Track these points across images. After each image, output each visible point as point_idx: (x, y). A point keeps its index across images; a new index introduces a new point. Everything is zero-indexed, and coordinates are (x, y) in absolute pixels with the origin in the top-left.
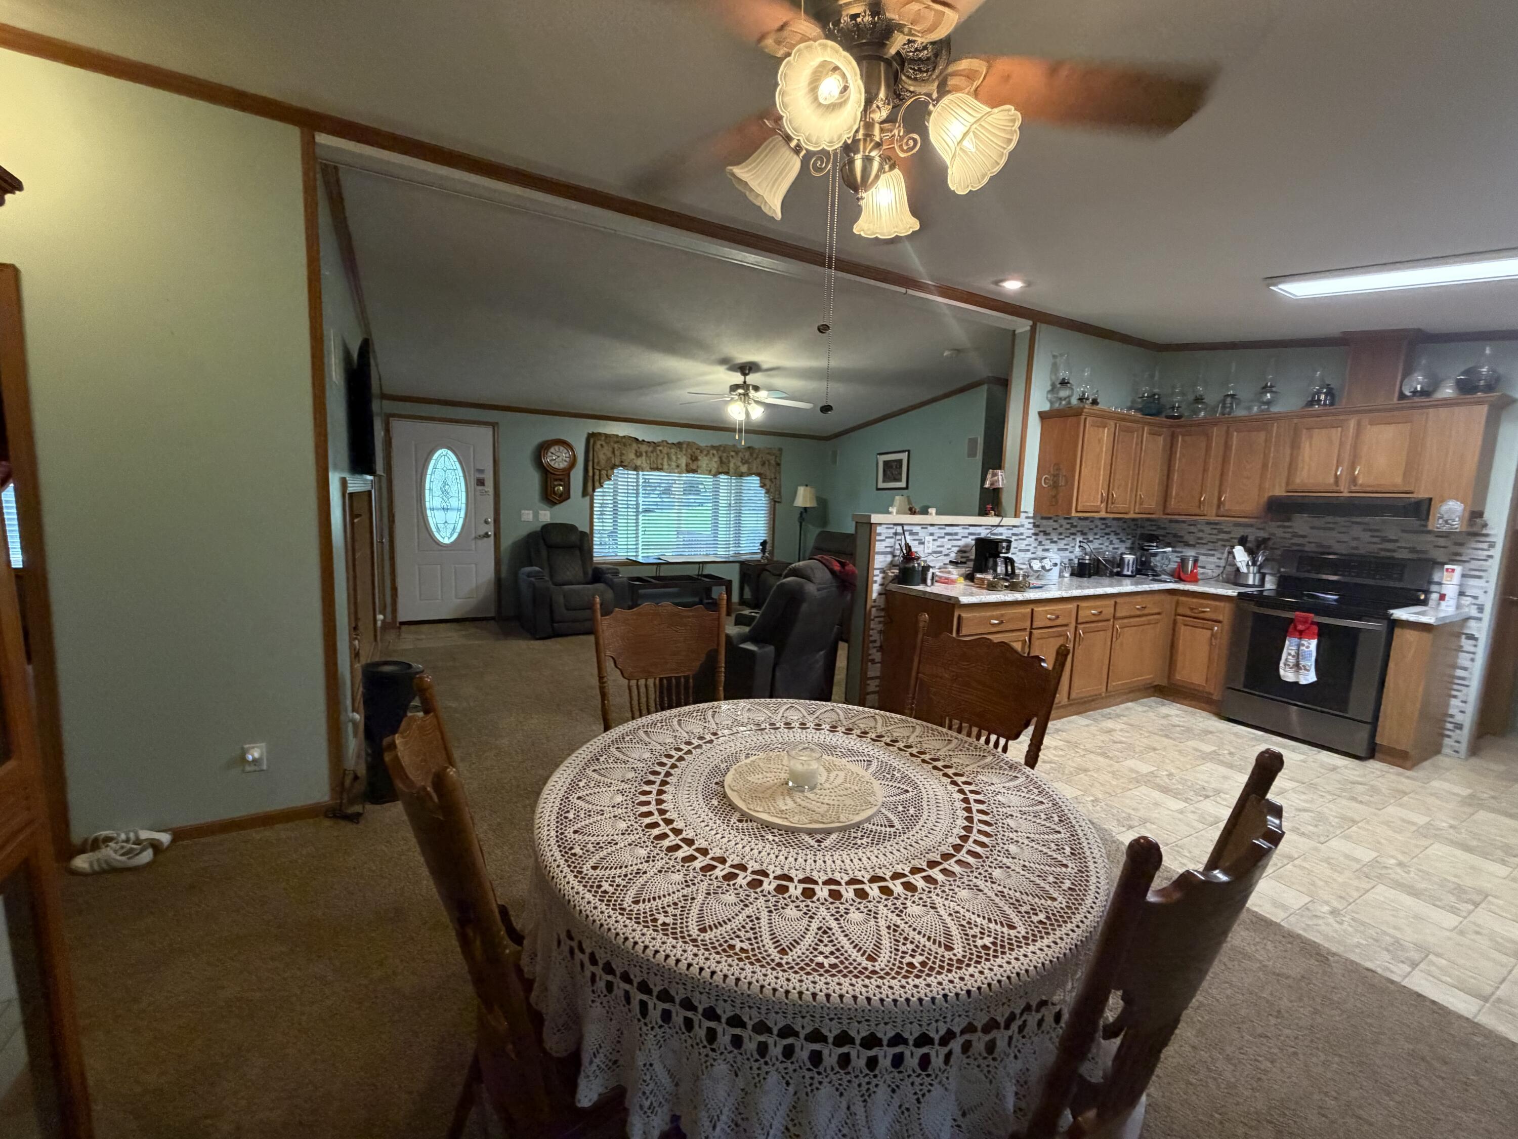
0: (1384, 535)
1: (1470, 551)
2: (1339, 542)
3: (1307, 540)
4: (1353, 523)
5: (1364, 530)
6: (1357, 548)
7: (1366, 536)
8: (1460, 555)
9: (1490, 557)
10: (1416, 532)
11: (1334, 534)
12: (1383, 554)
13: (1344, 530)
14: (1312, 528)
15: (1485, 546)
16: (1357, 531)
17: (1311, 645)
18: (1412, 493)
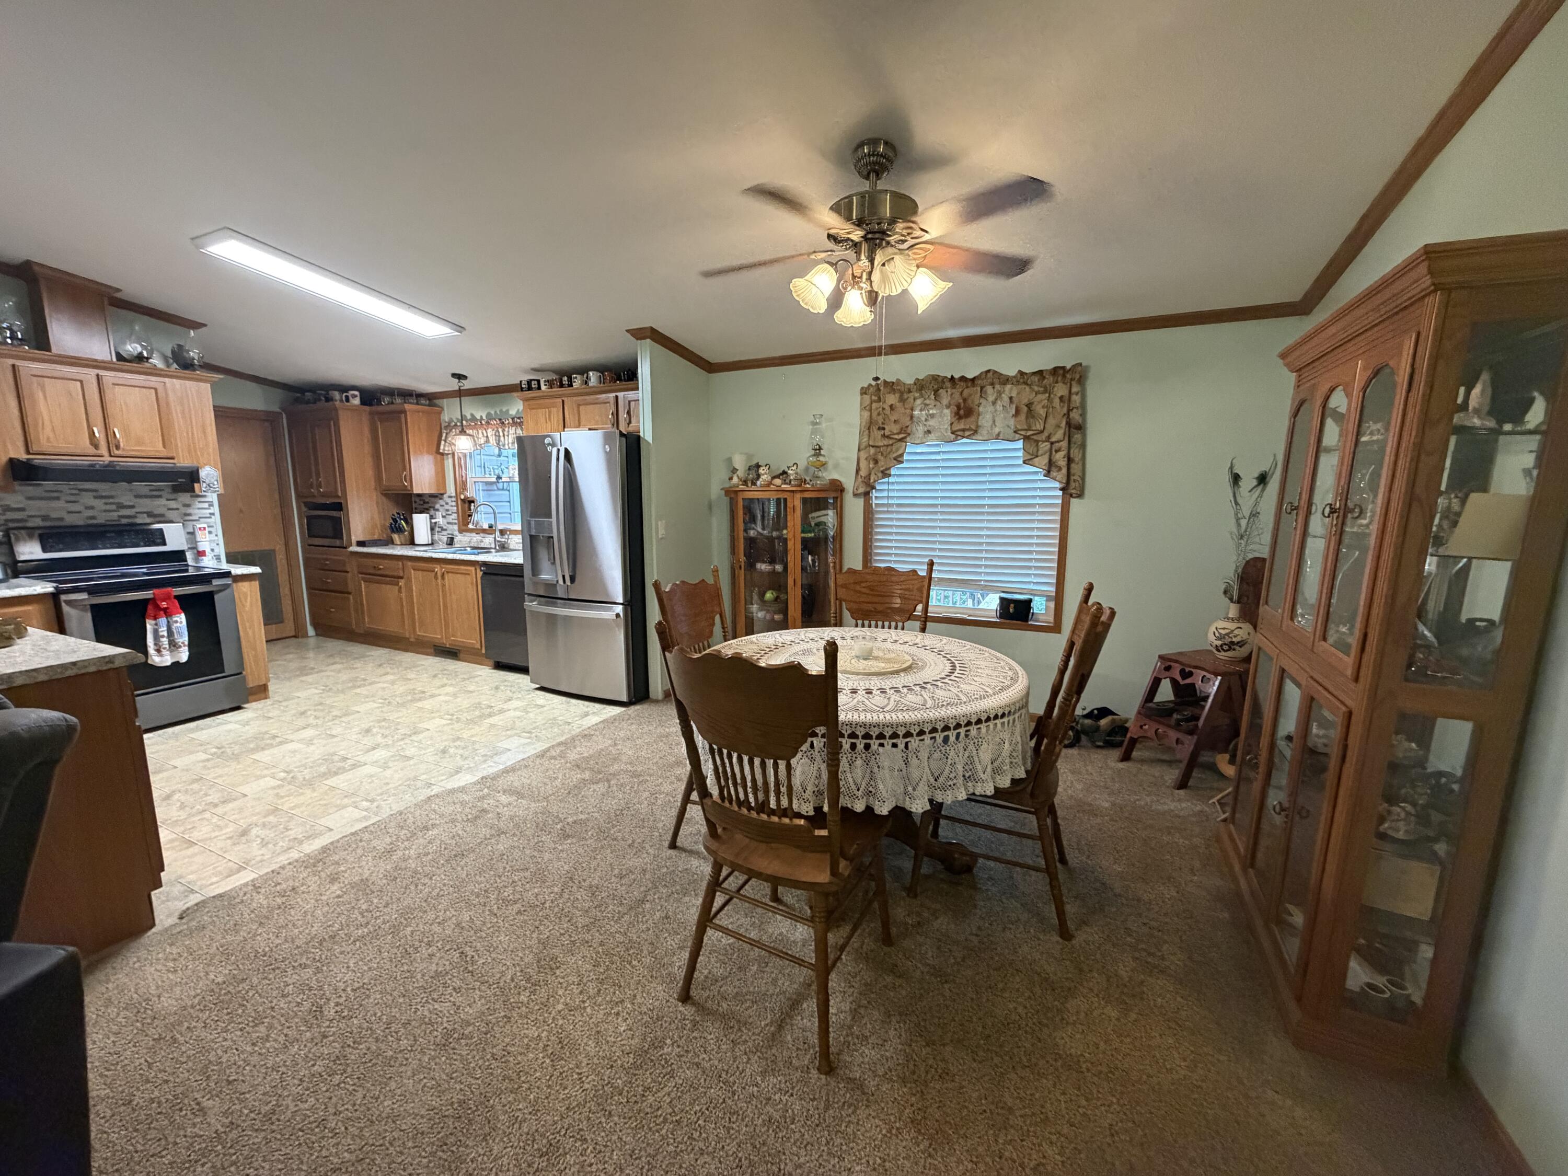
0: (120, 501)
1: (197, 511)
2: (69, 512)
3: (27, 513)
4: (80, 490)
5: (95, 497)
6: (93, 518)
7: (99, 504)
8: (190, 515)
9: (213, 514)
10: (146, 497)
11: (60, 504)
12: (124, 521)
13: (72, 498)
14: (30, 498)
15: (206, 505)
16: (88, 499)
17: (181, 620)
18: (173, 458)
